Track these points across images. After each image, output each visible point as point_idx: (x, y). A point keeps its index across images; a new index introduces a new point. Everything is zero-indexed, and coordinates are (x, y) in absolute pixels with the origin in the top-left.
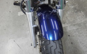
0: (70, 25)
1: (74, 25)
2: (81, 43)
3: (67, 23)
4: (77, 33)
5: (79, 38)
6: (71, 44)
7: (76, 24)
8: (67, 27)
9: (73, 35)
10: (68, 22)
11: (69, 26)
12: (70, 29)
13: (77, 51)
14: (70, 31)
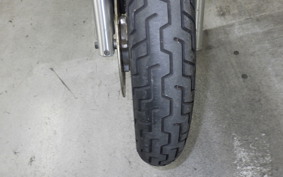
0: (242, 19)
1: (258, 20)
2: (277, 76)
3: (234, 15)
4: (267, 45)
5: (273, 60)
6: (241, 80)
7: (266, 17)
8: (232, 25)
9: (252, 50)
10: (236, 11)
11: (241, 23)
12: (241, 34)
13: (259, 101)
14: (241, 38)
